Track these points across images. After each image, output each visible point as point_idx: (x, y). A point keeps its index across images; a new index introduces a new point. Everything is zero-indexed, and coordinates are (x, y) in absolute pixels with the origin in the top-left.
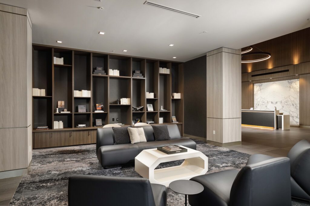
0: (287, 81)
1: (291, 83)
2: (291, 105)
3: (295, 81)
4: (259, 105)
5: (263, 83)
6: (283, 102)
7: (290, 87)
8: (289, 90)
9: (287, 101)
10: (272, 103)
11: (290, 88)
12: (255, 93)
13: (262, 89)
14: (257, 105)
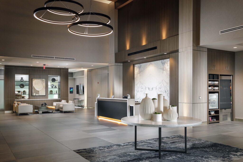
0: (161, 61)
1: (164, 64)
2: (164, 92)
3: (167, 61)
4: (139, 91)
5: (142, 64)
6: (158, 88)
7: (163, 68)
8: (163, 73)
9: (161, 87)
10: (149, 88)
11: (163, 70)
12: (135, 76)
13: (141, 71)
14: (137, 92)
